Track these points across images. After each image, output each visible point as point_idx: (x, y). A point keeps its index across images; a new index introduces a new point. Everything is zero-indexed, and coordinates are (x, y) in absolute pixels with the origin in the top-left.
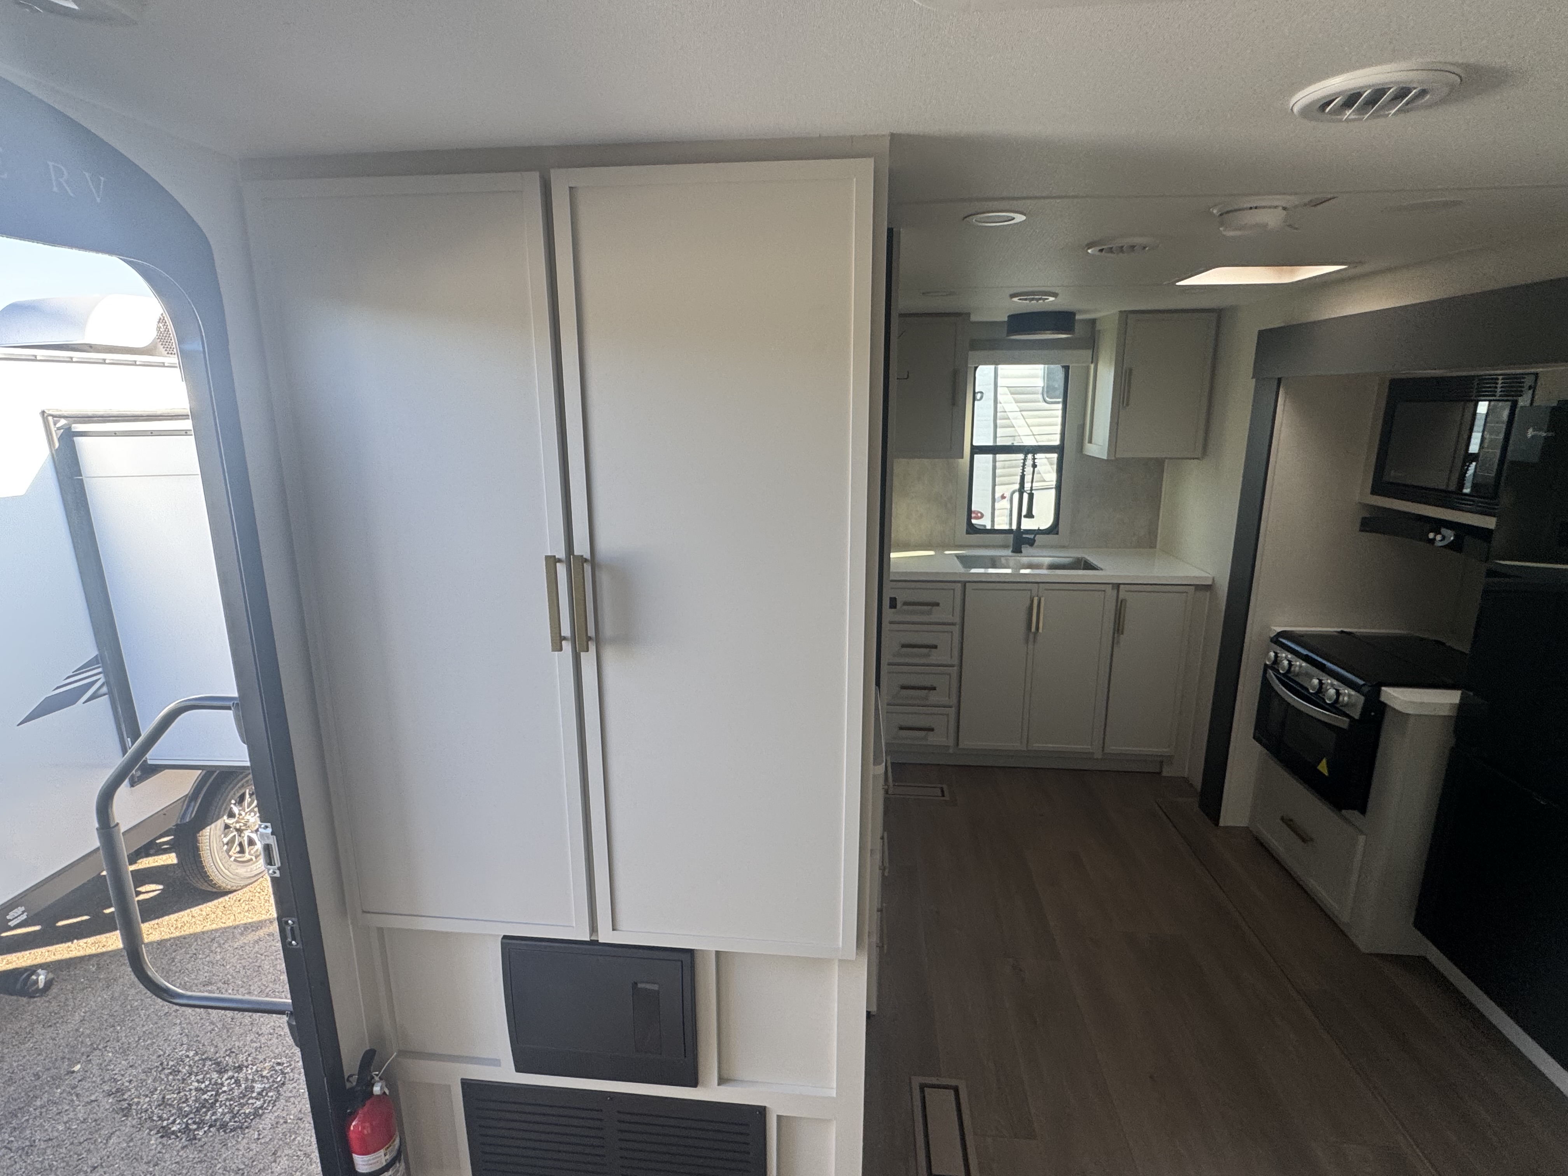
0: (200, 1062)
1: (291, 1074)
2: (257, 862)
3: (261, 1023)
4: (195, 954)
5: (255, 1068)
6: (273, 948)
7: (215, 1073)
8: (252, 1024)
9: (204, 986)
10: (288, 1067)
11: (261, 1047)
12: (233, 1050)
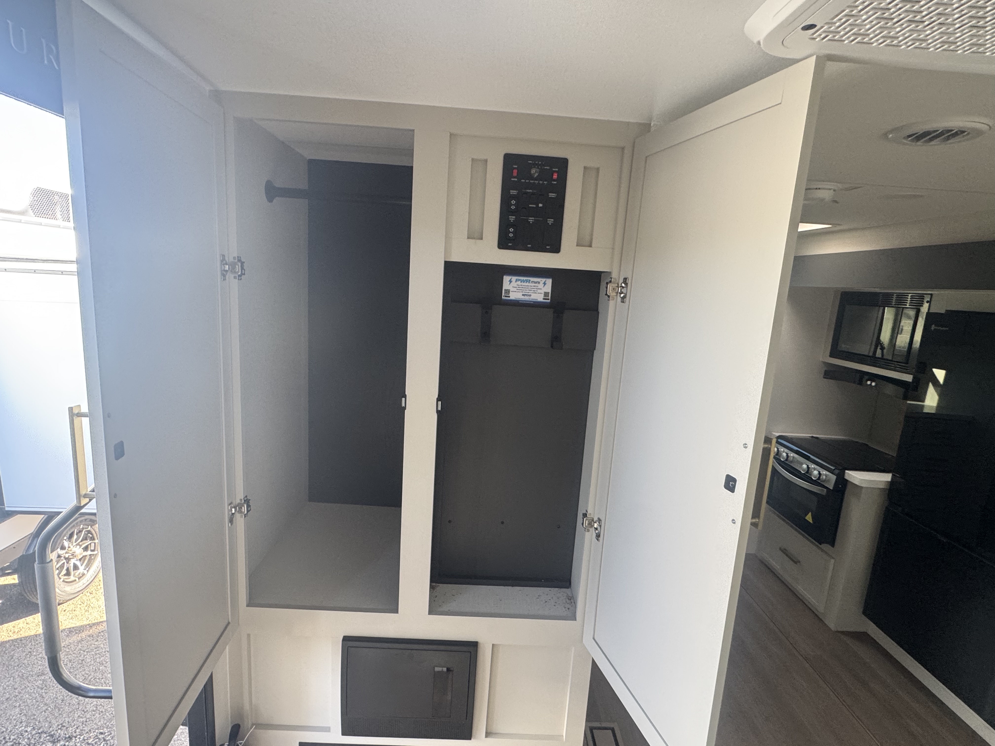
0: (37, 735)
1: (112, 741)
2: (79, 582)
3: (86, 703)
4: (30, 652)
5: (82, 737)
6: (93, 646)
7: (49, 743)
8: (79, 704)
9: (38, 676)
10: (109, 735)
11: (86, 721)
12: (64, 724)
